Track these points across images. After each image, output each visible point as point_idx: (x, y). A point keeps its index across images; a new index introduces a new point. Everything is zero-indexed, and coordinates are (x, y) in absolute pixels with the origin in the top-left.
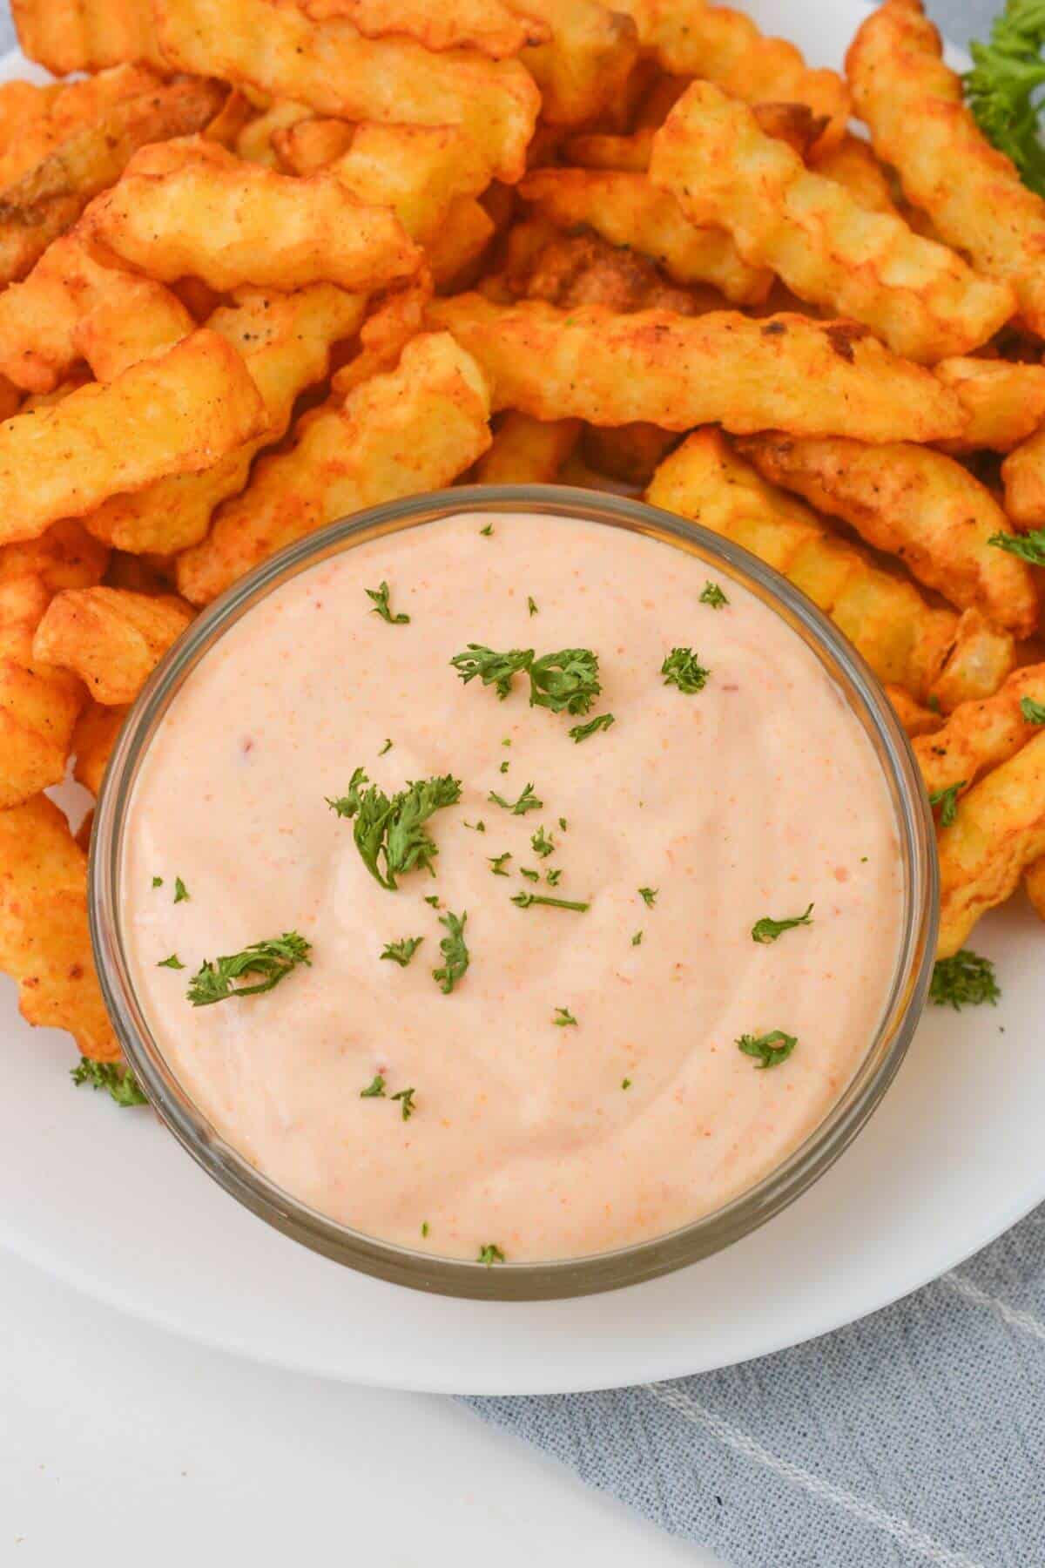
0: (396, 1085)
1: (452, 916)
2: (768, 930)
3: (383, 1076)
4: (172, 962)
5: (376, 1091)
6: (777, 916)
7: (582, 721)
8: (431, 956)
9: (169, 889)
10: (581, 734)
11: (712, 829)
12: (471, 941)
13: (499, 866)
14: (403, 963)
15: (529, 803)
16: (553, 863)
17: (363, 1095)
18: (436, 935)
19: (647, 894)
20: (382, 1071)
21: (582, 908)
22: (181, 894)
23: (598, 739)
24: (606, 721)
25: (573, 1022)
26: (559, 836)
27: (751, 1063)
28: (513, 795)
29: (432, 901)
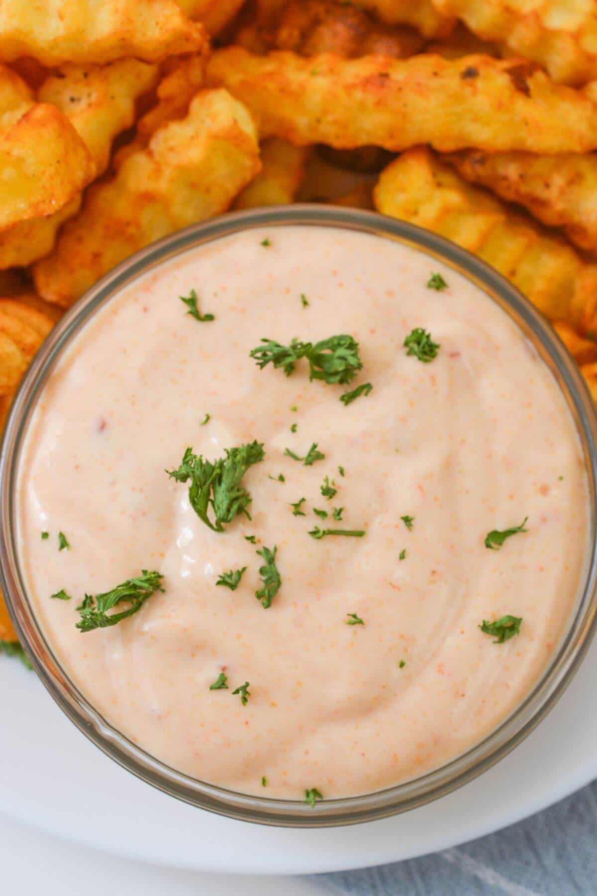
0: (236, 681)
1: (266, 550)
2: (496, 539)
3: (225, 672)
4: (61, 595)
5: (221, 684)
6: (501, 528)
7: (349, 389)
8: (254, 579)
9: (54, 540)
10: (348, 399)
11: (449, 465)
12: (283, 566)
13: (298, 509)
14: (233, 587)
15: (315, 457)
16: (336, 503)
17: (211, 688)
18: (256, 563)
19: (407, 520)
20: (224, 669)
21: (360, 534)
22: (64, 544)
23: (361, 402)
24: (366, 388)
25: (361, 622)
26: (340, 481)
27: (489, 641)
28: (303, 451)
29: (251, 539)
